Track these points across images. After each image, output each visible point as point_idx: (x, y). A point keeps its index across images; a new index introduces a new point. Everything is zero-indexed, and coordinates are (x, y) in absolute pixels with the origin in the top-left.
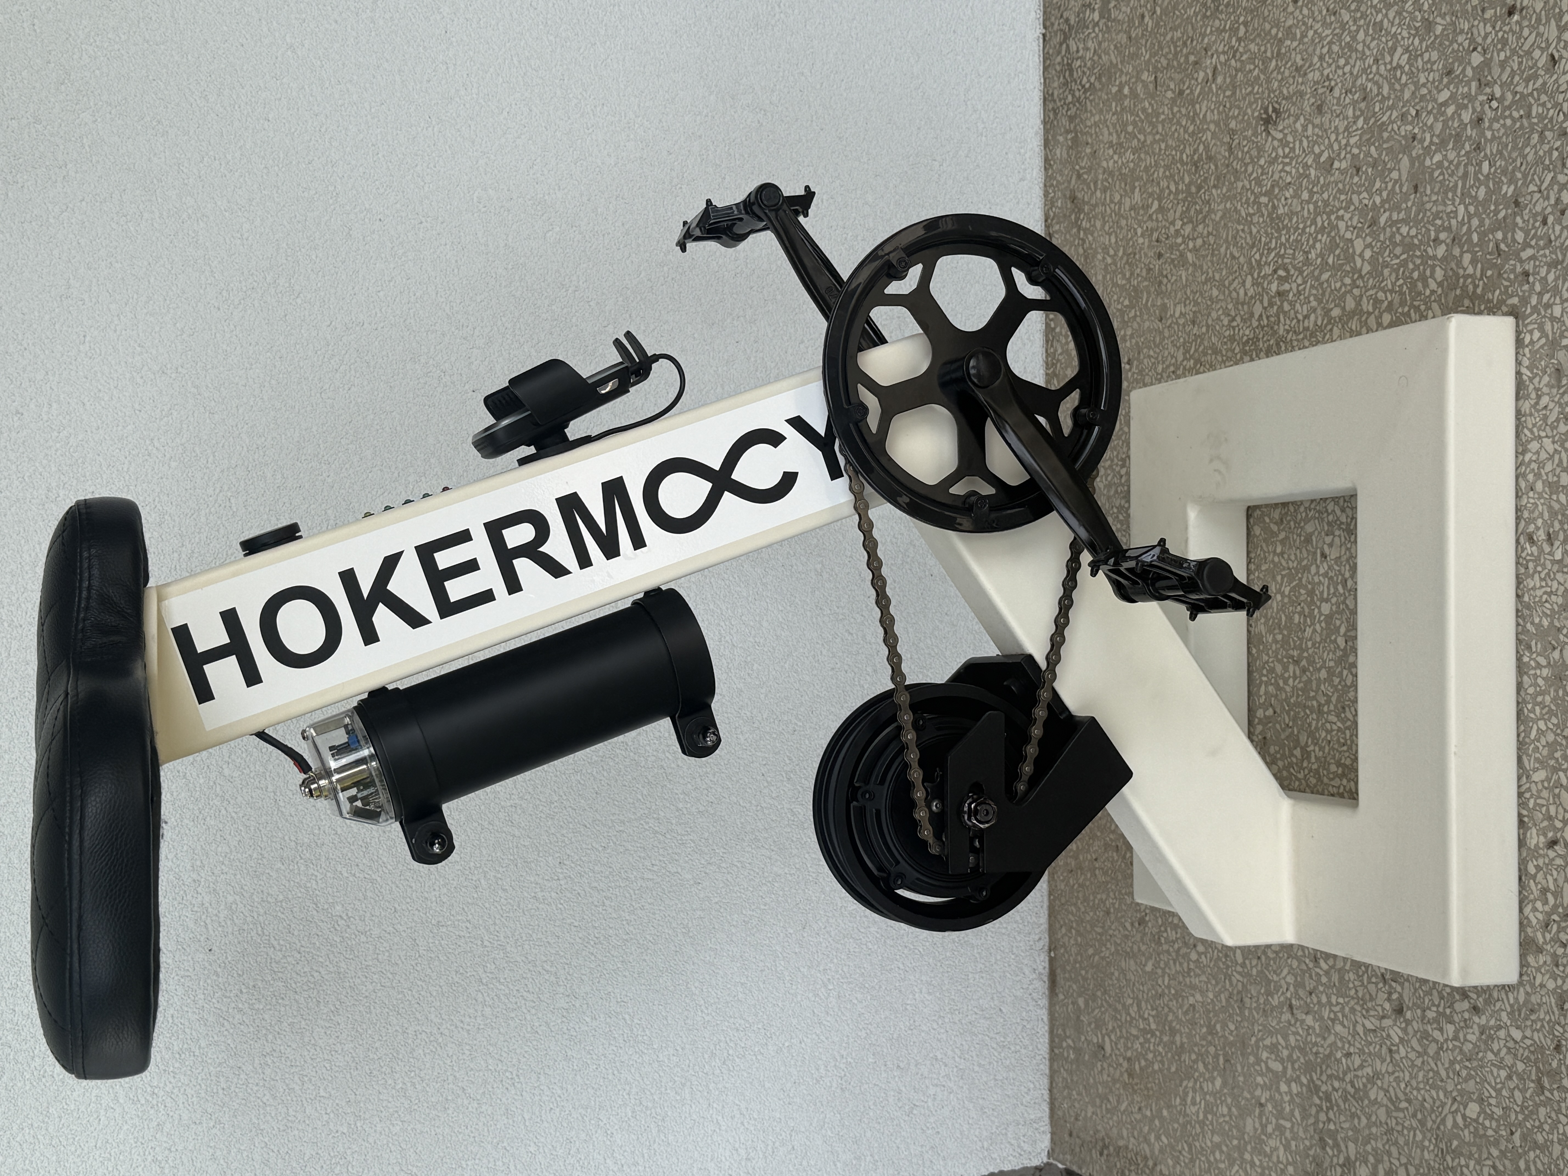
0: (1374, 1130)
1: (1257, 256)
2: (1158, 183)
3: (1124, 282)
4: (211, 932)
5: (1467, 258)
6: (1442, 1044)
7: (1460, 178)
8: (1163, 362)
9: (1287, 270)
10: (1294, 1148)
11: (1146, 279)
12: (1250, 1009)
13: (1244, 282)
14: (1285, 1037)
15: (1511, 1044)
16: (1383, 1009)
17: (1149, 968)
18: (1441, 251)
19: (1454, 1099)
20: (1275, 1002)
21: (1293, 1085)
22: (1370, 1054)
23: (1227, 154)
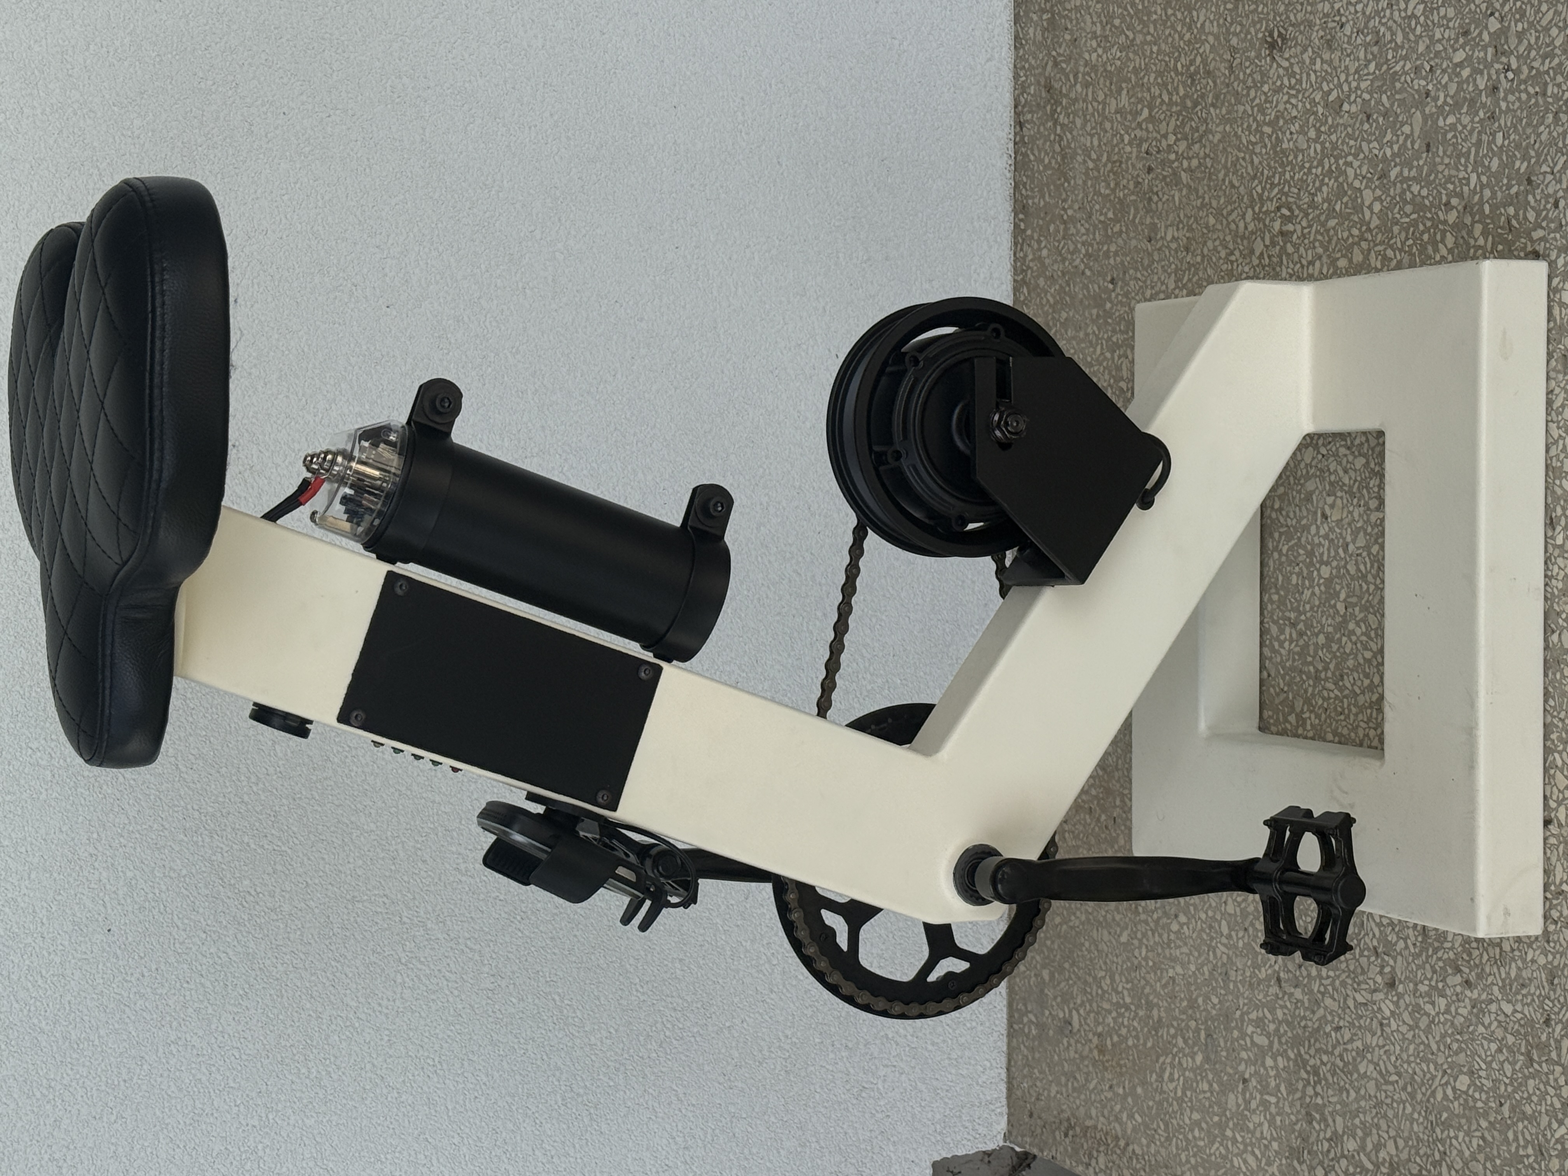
0: (1363, 1103)
1: (1259, 189)
2: (1149, 90)
3: (1107, 192)
4: (110, 911)
5: (1478, 229)
6: (1434, 1018)
7: (1473, 144)
8: (1152, 288)
9: (1290, 209)
10: (1278, 1123)
11: (1133, 193)
12: (1235, 982)
13: (1245, 214)
14: (1272, 1011)
15: (1501, 1018)
16: (1375, 982)
17: (1124, 938)
18: (1452, 217)
19: (1445, 1072)
20: (1262, 975)
21: (1280, 1059)
22: (1360, 1027)
23: (1227, 72)
